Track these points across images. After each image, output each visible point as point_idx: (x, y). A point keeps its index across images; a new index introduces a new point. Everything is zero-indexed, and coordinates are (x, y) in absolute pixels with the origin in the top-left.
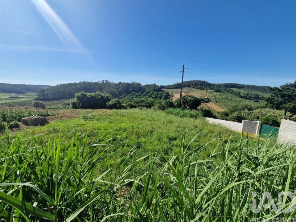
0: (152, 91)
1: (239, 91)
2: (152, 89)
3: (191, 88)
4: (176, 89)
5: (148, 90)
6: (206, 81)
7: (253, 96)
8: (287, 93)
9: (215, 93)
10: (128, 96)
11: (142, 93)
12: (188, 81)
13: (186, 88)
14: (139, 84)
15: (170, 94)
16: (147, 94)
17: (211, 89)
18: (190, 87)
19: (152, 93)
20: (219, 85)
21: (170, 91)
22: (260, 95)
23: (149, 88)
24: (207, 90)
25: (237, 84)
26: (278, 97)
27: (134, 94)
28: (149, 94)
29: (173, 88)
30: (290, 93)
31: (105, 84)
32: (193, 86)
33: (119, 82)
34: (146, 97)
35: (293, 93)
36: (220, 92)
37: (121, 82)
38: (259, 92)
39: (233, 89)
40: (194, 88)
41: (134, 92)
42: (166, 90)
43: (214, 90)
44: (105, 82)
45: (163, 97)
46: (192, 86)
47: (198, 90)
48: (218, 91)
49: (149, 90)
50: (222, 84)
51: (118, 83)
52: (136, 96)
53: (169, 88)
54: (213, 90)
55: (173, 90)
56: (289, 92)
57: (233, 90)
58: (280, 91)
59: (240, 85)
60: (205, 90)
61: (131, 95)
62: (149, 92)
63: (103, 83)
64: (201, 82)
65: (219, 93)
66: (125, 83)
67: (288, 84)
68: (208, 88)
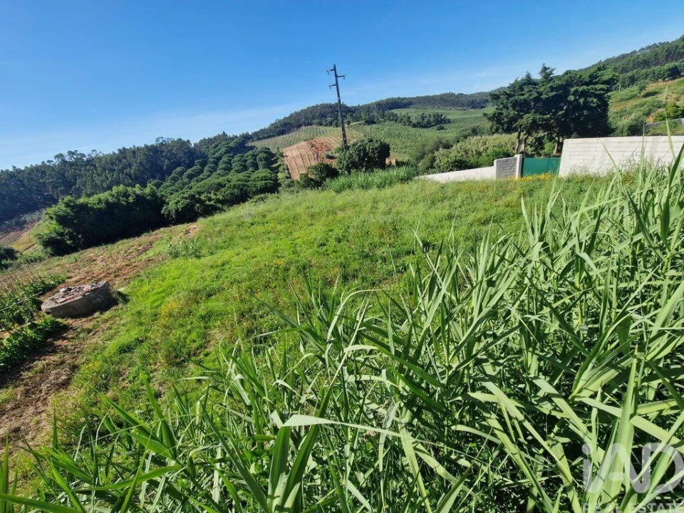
0: (225, 153)
1: (407, 114)
2: (223, 150)
3: (314, 126)
4: (279, 135)
5: (214, 154)
7: (432, 119)
8: (522, 98)
9: (368, 128)
10: (165, 184)
11: (203, 164)
12: (301, 111)
13: (303, 127)
14: (182, 144)
15: (274, 151)
16: (216, 163)
17: (357, 119)
18: (311, 124)
19: (230, 160)
20: (368, 108)
21: (271, 144)
23: (215, 148)
24: (349, 123)
25: (399, 98)
27: (181, 173)
28: (221, 165)
29: (273, 136)
30: (525, 97)
31: (71, 164)
32: (317, 120)
33: (119, 150)
34: (219, 174)
35: (530, 95)
36: (375, 123)
37: (124, 148)
38: (439, 107)
39: (395, 111)
40: (321, 124)
41: (179, 169)
42: (259, 145)
43: (363, 122)
44: (67, 159)
45: (261, 164)
46: (314, 121)
47: (332, 127)
48: (370, 122)
49: (217, 155)
50: (372, 104)
51: (117, 152)
52: (191, 177)
53: (264, 138)
54: (359, 123)
55: (275, 139)
56: (523, 95)
57: (396, 115)
58: (509, 96)
59: (404, 99)
60: (346, 125)
61: (175, 179)
62: (219, 159)
63: (64, 162)
64: (331, 107)
65: (374, 126)
67: (519, 79)
68: (349, 118)
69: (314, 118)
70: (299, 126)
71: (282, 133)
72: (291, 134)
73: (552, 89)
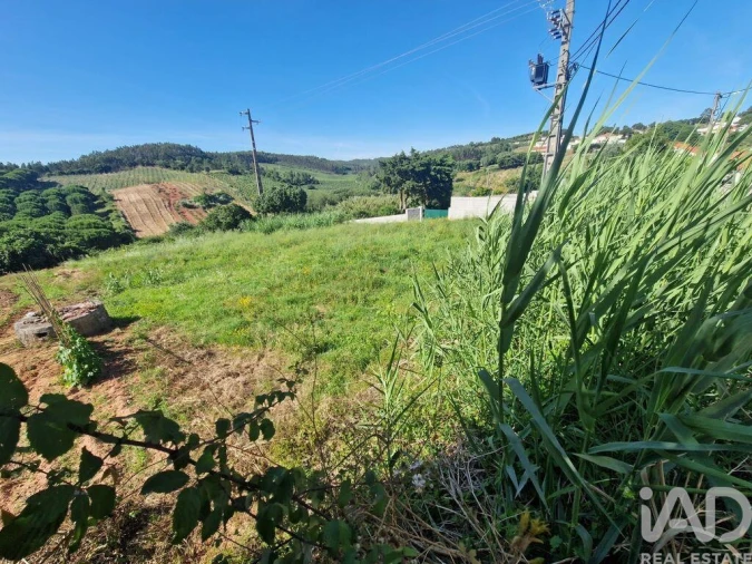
1: (275, 169)
3: (158, 168)
4: (101, 172)
6: (193, 145)
7: (301, 178)
9: (234, 179)
13: (140, 167)
15: (96, 192)
17: (217, 167)
18: (153, 165)
20: (229, 157)
21: (96, 183)
24: (208, 170)
29: (90, 172)
32: (161, 161)
40: (167, 167)
43: (226, 171)
45: (75, 207)
46: (157, 162)
47: (184, 172)
48: (235, 172)
50: (233, 154)
53: (73, 173)
54: (223, 171)
55: (94, 176)
60: (205, 172)
64: (180, 148)
65: (240, 177)
68: (206, 164)
69: (157, 158)
70: (134, 165)
71: (106, 170)
72: (122, 173)
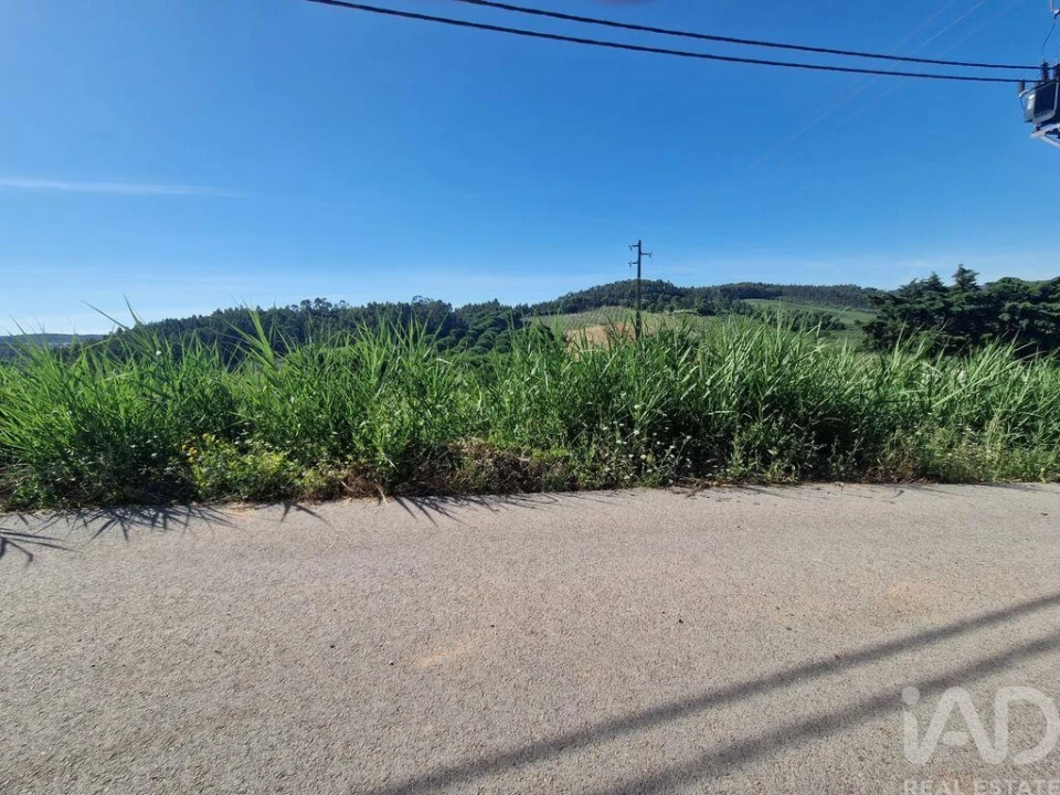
0: (491, 326)
1: (770, 308)
2: (489, 321)
3: (620, 308)
4: (569, 312)
5: (476, 324)
6: (665, 281)
8: (917, 306)
9: (700, 320)
11: (460, 336)
12: (607, 285)
13: (604, 307)
14: (442, 307)
15: (555, 332)
16: (476, 337)
17: (686, 306)
18: (617, 305)
19: (494, 336)
20: (707, 293)
21: (555, 322)
22: (831, 317)
23: (480, 317)
24: (672, 309)
25: (761, 284)
26: (894, 319)
28: (481, 340)
29: (560, 313)
30: (923, 306)
31: (314, 313)
32: (625, 300)
33: (369, 304)
34: (476, 351)
35: (932, 305)
36: (714, 314)
37: (375, 303)
38: (828, 304)
39: (751, 302)
40: (629, 306)
42: (536, 321)
43: (695, 310)
44: (313, 306)
46: (621, 301)
48: (706, 312)
49: (481, 326)
50: (715, 288)
51: (366, 306)
53: (547, 314)
54: (691, 311)
55: (561, 317)
56: (920, 302)
57: (750, 307)
58: (897, 302)
59: (769, 286)
60: (667, 312)
62: (481, 331)
63: (308, 308)
64: (650, 286)
65: (711, 318)
66: (390, 306)
67: (917, 282)
68: (674, 303)
69: (622, 296)
70: (599, 305)
71: (573, 310)
72: (584, 314)
73: (970, 300)
